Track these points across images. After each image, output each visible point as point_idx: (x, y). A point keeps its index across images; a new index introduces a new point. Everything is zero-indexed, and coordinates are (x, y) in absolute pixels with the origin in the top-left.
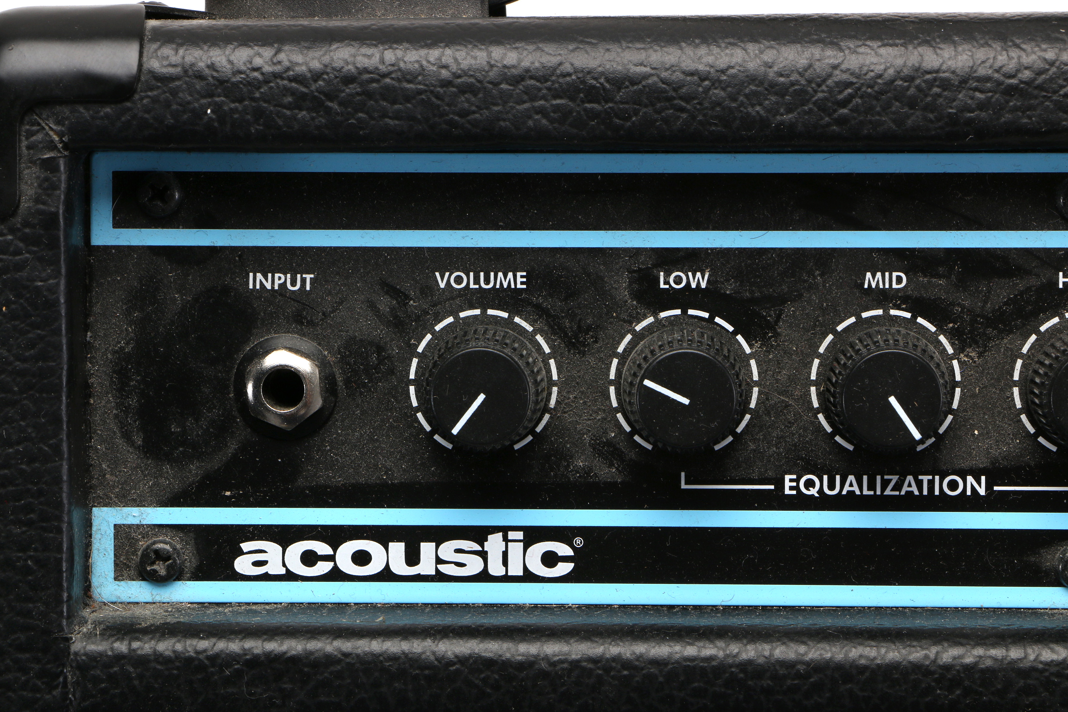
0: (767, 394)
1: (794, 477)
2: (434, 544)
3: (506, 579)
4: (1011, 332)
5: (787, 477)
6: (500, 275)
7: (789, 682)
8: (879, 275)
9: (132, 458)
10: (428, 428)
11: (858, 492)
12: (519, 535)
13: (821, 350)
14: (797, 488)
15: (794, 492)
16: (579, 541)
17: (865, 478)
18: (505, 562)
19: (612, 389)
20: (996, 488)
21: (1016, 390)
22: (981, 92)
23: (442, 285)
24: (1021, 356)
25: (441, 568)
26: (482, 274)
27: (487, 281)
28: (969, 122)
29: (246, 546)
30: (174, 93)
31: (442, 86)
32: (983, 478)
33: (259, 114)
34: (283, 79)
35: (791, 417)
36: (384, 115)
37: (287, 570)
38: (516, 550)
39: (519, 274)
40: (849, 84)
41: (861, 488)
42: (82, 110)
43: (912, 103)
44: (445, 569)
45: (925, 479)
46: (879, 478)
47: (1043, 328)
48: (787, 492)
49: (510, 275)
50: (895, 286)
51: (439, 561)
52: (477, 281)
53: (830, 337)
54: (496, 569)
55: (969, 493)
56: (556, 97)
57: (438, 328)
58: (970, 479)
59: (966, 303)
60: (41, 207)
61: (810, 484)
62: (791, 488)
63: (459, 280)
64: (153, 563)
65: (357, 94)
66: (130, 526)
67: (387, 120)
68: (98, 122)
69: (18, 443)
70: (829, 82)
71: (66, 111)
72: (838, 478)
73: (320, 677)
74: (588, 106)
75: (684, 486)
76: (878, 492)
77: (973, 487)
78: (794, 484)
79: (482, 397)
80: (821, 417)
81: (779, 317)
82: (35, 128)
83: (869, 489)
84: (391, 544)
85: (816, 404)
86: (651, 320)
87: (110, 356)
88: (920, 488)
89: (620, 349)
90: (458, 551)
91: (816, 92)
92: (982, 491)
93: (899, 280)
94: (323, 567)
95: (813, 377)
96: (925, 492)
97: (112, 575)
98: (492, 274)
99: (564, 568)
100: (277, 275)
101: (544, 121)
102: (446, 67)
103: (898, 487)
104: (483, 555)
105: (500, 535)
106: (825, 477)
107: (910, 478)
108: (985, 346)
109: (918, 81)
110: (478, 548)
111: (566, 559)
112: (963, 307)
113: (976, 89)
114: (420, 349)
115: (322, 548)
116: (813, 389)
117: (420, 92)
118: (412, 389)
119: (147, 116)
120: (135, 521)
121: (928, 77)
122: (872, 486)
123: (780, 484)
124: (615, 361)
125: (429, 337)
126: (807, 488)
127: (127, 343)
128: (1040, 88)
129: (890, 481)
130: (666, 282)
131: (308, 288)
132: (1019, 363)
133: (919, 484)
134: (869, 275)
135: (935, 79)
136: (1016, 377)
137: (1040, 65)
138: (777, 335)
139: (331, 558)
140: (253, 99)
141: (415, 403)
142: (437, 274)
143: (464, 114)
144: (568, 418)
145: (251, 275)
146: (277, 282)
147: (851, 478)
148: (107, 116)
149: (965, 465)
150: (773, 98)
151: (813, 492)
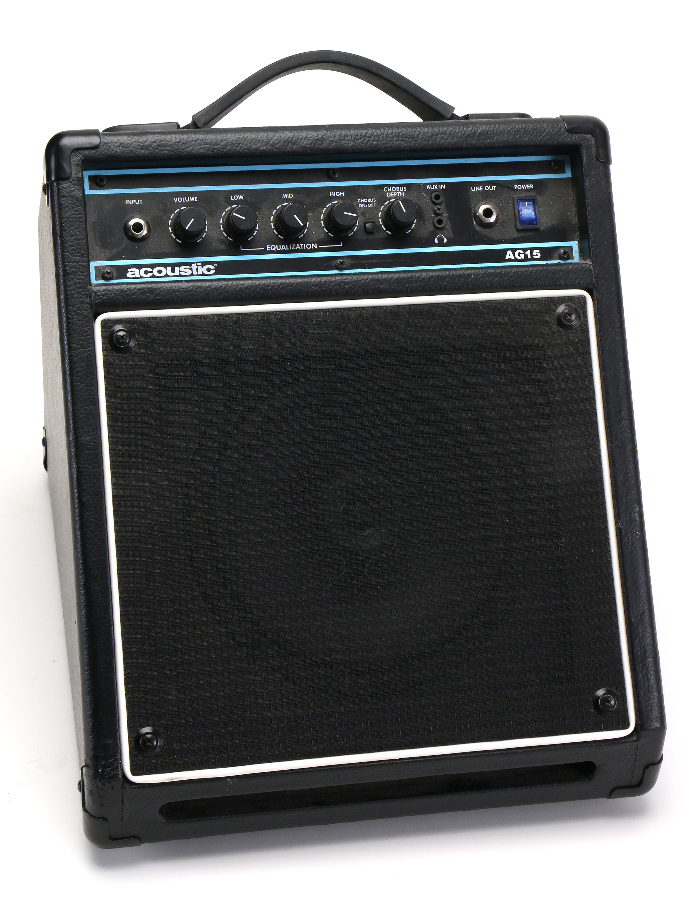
0: (260, 225)
1: (269, 246)
2: (178, 267)
3: (198, 275)
4: (319, 207)
5: (267, 246)
6: (190, 198)
7: (276, 287)
8: (286, 194)
9: (98, 249)
10: (175, 238)
11: (285, 249)
12: (200, 264)
13: (273, 214)
14: (270, 249)
15: (269, 250)
16: (216, 265)
17: (287, 245)
18: (197, 271)
19: (221, 226)
20: (319, 246)
21: (322, 222)
22: (310, 140)
23: (176, 201)
24: (323, 213)
25: (181, 273)
26: (186, 198)
27: (187, 200)
28: (308, 147)
29: (129, 270)
30: (110, 147)
31: (177, 143)
32: (316, 244)
33: (131, 151)
34: (137, 142)
35: (267, 231)
36: (163, 150)
37: (141, 276)
38: (200, 268)
39: (195, 198)
40: (278, 139)
41: (286, 248)
42: (86, 151)
43: (294, 144)
44: (182, 273)
45: (302, 245)
46: (290, 245)
47: (327, 206)
48: (268, 250)
49: (193, 198)
50: (290, 197)
51: (180, 271)
52: (185, 200)
53: (275, 210)
54: (195, 273)
55: (313, 248)
56: (206, 144)
57: (175, 212)
58: (313, 244)
59: (308, 201)
60: (77, 176)
61: (273, 247)
62: (269, 249)
63: (180, 200)
64: (106, 275)
65: (156, 145)
66: (99, 266)
67: (164, 151)
68: (91, 154)
69: (75, 236)
70: (273, 139)
71: (81, 152)
72: (280, 245)
73: (157, 292)
74: (214, 146)
75: (241, 250)
76: (290, 249)
77: (314, 247)
78: (269, 248)
79: (193, 220)
80: (274, 230)
81: (262, 206)
82: (75, 156)
83: (288, 248)
84: (167, 268)
85: (273, 228)
86: (230, 208)
87: (90, 222)
88: (301, 248)
89: (223, 216)
90: (185, 269)
91: (270, 141)
92: (316, 247)
93: (291, 196)
94: (150, 275)
95: (272, 221)
96: (302, 248)
97: (95, 279)
98: (188, 198)
99: (212, 272)
100: (133, 200)
101: (203, 150)
102: (178, 138)
103: (295, 247)
104: (191, 269)
105: (195, 264)
106: (277, 246)
107: (298, 245)
108: (313, 211)
109: (294, 138)
110: (190, 268)
111: (213, 269)
112: (307, 202)
113: (308, 140)
114: (171, 218)
115: (149, 270)
116: (272, 224)
117: (172, 144)
118: (170, 228)
119: (103, 152)
120: (100, 265)
121: (297, 137)
122: (289, 247)
123: (266, 248)
124: (222, 219)
125: (173, 214)
126: (272, 248)
127: (95, 219)
128: (324, 139)
129: (293, 246)
130: (233, 198)
131: (141, 203)
132: (322, 215)
133: (300, 246)
134: (283, 195)
135: (299, 138)
136: (322, 219)
137: (323, 134)
138: (262, 211)
139: (152, 272)
140: (130, 147)
141: (171, 232)
142: (174, 198)
143: (183, 149)
144: (211, 233)
145: (126, 200)
146: (133, 202)
147: (283, 245)
148: (93, 153)
149: (311, 241)
150: (260, 143)
151: (274, 249)
